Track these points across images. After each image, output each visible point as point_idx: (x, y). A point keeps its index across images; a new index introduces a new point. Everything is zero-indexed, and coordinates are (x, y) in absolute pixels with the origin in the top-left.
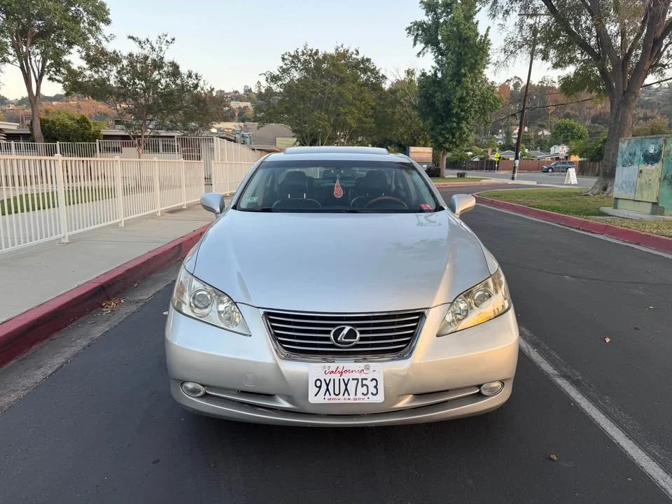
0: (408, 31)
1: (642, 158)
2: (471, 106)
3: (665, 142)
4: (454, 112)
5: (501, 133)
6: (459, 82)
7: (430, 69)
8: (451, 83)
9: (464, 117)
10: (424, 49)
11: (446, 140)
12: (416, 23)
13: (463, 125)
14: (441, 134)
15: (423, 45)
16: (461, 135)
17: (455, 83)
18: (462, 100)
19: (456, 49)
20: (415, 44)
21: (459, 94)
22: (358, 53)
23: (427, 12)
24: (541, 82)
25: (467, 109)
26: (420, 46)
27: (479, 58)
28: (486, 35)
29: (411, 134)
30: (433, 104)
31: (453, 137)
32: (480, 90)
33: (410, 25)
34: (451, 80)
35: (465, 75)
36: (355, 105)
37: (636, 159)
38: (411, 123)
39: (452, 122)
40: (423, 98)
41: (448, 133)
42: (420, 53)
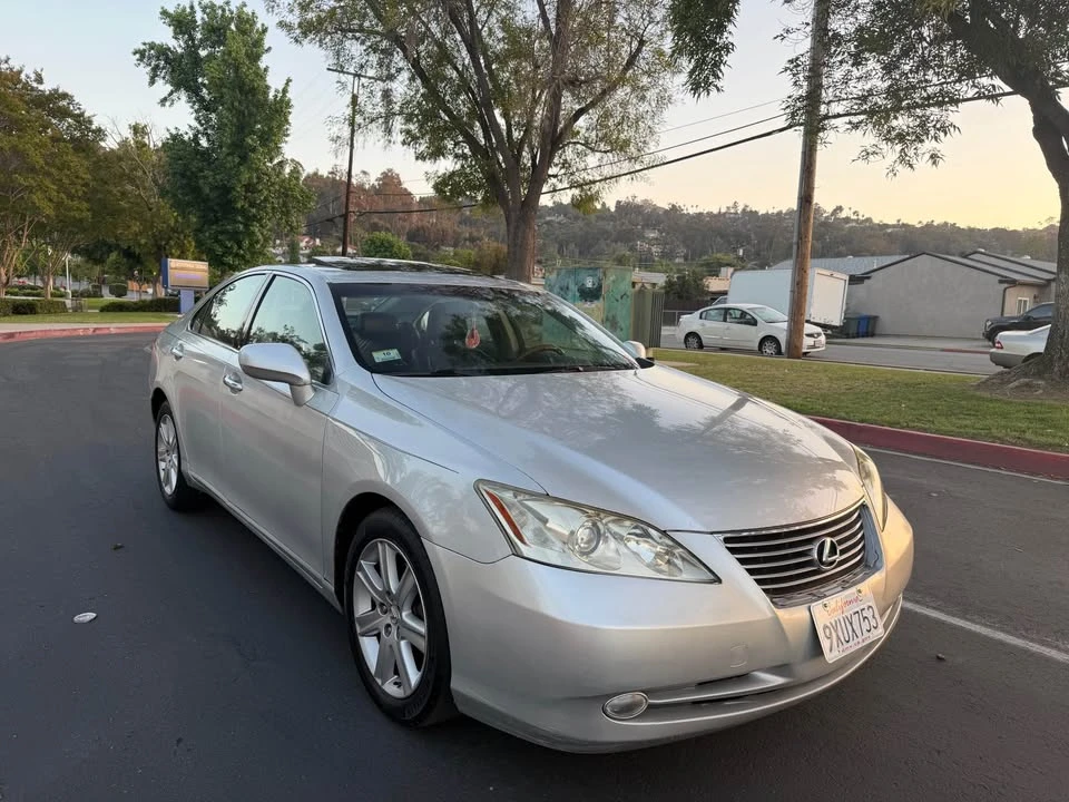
0: (138, 56)
1: (578, 294)
2: (266, 200)
3: (605, 274)
4: (239, 205)
5: (280, 245)
6: (244, 159)
7: (186, 129)
8: (230, 158)
9: (254, 216)
10: (171, 93)
11: (228, 251)
12: (152, 46)
13: (256, 228)
14: (217, 241)
15: (169, 88)
16: (251, 245)
17: (237, 160)
18: (249, 188)
19: (236, 104)
20: (152, 82)
21: (245, 177)
22: (39, 80)
23: (175, 33)
24: (332, 173)
25: (259, 204)
26: (163, 88)
27: (274, 124)
28: (285, 91)
29: (153, 234)
30: (196, 190)
31: (240, 248)
32: (278, 176)
33: (142, 47)
34: (228, 154)
35: (254, 150)
36: (48, 174)
37: (570, 294)
38: (152, 216)
39: (236, 222)
40: (178, 176)
41: (229, 240)
42: (165, 100)
